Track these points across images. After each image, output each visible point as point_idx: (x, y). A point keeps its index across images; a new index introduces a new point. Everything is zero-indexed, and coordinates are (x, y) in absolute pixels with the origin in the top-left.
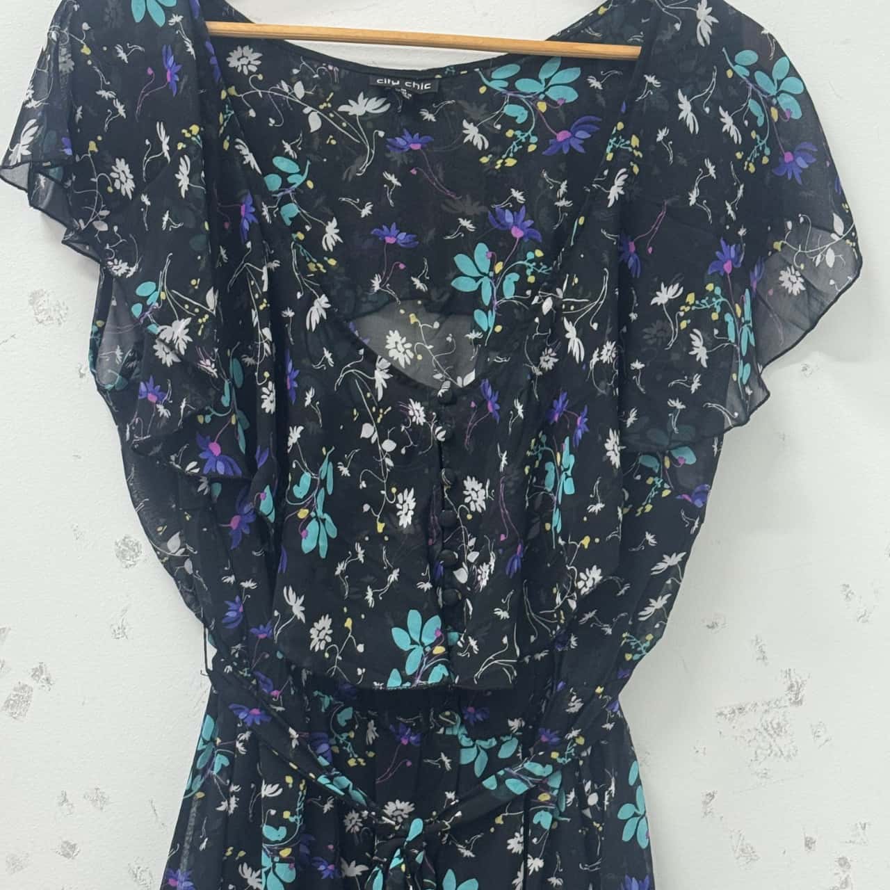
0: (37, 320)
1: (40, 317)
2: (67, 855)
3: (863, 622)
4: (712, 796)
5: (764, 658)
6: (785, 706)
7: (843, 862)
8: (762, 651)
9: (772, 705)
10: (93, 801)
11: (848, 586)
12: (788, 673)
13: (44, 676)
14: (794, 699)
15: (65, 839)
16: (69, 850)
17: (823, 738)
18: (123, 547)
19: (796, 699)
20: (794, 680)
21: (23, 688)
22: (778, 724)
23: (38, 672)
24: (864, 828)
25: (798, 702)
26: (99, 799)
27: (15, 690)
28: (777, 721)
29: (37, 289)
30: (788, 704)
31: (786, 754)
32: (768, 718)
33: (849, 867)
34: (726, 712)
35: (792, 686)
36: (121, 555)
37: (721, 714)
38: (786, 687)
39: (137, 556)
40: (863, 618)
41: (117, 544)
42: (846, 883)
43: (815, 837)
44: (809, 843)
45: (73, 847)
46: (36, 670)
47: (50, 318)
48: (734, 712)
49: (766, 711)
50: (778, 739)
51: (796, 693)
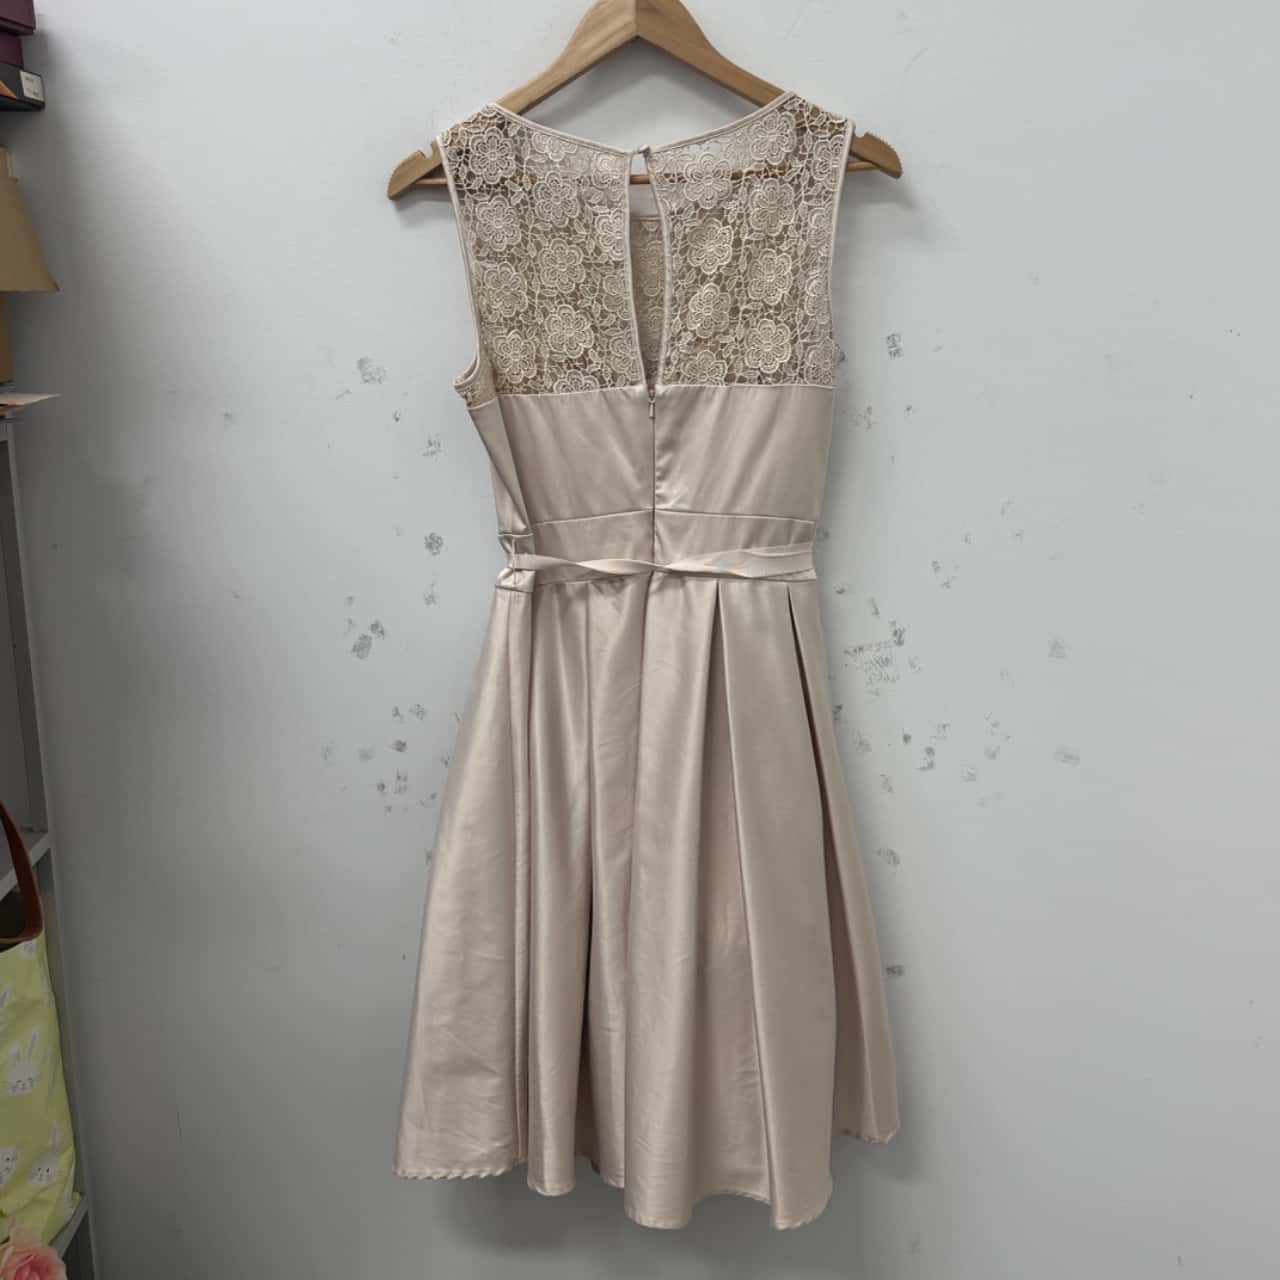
0: (363, 379)
1: (367, 378)
2: (399, 750)
3: (948, 587)
4: (839, 707)
5: (876, 612)
6: (890, 647)
7: (930, 751)
8: (876, 610)
9: (883, 645)
10: (418, 714)
11: (935, 562)
12: (894, 623)
13: (380, 629)
14: (896, 639)
15: (399, 738)
16: (401, 746)
17: (917, 669)
18: (430, 541)
19: (899, 641)
20: (897, 628)
21: (365, 637)
22: (887, 659)
23: (375, 627)
24: (944, 726)
25: (900, 643)
26: (420, 713)
27: (361, 638)
28: (884, 657)
29: (362, 357)
30: (892, 644)
31: (891, 678)
32: (878, 654)
33: (934, 754)
34: (851, 650)
35: (895, 633)
36: (429, 546)
37: (846, 652)
38: (891, 633)
39: (440, 545)
40: (947, 585)
41: (426, 539)
42: (931, 765)
43: (910, 733)
44: (907, 738)
45: (404, 744)
46: (373, 625)
47: (373, 378)
48: (855, 651)
49: (878, 650)
50: (885, 668)
51: (899, 637)
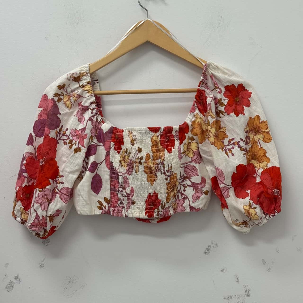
5: (238, 281)
9: (240, 296)
11: (264, 260)
12: (245, 286)
19: (248, 294)
20: (247, 289)
21: (12, 282)
23: (16, 278)
25: (248, 296)
27: (9, 283)
28: (242, 301)
30: (245, 296)
34: (226, 298)
38: (244, 291)
39: (49, 243)
40: (269, 270)
48: (229, 298)
49: (238, 298)
51: (248, 293)
